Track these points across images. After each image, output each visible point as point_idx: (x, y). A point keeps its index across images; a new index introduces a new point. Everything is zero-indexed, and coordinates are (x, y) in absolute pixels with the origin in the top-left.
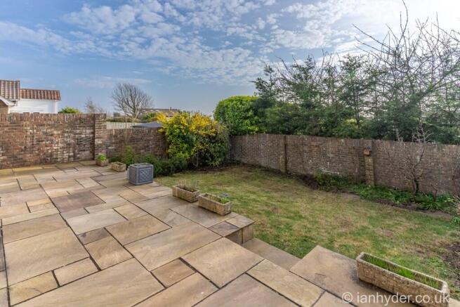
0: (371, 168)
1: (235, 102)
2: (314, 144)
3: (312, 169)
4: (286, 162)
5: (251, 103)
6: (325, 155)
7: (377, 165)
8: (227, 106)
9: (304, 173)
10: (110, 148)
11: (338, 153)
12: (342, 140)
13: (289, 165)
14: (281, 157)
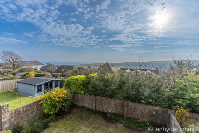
0: (126, 111)
1: (74, 81)
2: (107, 101)
3: (106, 110)
4: (96, 106)
5: (82, 82)
6: (110, 105)
7: (128, 110)
8: (71, 82)
9: (102, 111)
10: (11, 120)
11: (115, 105)
12: (117, 101)
13: (97, 107)
14: (94, 105)
